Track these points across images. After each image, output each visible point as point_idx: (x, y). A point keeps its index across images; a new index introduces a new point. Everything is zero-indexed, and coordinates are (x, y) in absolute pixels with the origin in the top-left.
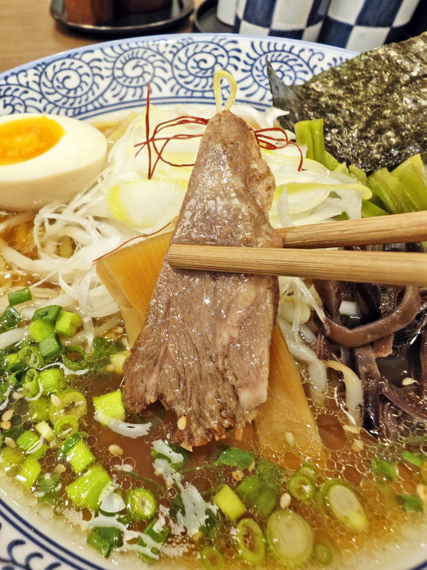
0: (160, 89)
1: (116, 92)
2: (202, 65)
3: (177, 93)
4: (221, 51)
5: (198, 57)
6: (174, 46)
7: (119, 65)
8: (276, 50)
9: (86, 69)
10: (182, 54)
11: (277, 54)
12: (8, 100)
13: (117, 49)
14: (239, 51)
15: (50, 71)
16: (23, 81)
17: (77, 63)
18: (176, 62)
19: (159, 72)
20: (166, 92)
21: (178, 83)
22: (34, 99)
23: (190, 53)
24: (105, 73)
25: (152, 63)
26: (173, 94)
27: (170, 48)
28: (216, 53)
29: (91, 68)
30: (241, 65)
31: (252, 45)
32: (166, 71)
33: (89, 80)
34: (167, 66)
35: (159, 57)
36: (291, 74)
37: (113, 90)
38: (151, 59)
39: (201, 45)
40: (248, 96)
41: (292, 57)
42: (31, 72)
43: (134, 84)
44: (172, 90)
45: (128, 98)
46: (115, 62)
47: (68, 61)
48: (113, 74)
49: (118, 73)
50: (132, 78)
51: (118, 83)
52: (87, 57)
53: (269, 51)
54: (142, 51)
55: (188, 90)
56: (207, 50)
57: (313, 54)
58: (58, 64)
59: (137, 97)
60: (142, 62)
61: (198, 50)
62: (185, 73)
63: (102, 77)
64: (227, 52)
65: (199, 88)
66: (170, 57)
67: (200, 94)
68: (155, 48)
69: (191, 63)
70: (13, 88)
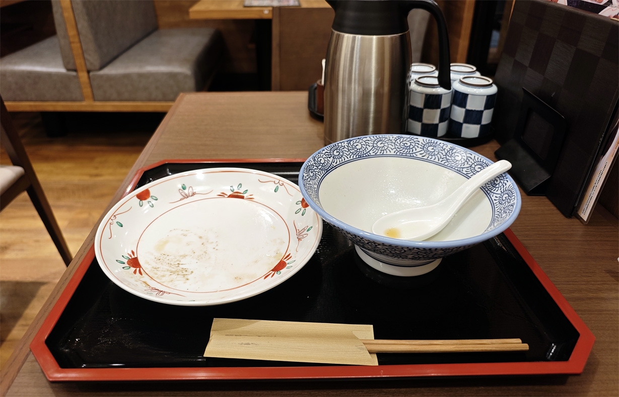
1: (374, 151)
4: (412, 141)
12: (338, 150)
13: (375, 137)
15: (352, 142)
16: (343, 145)
17: (361, 141)
18: (396, 143)
23: (401, 141)
26: (395, 154)
27: (394, 139)
28: (411, 141)
30: (420, 146)
32: (392, 146)
33: (365, 147)
34: (393, 144)
35: (390, 141)
38: (387, 142)
39: (405, 139)
40: (422, 156)
42: (346, 143)
43: (381, 149)
44: (395, 152)
47: (358, 140)
48: (373, 145)
51: (375, 148)
52: (365, 139)
55: (401, 153)
56: (407, 140)
58: (355, 140)
59: (381, 154)
60: (384, 142)
61: (404, 140)
62: (400, 147)
65: (405, 152)
66: (394, 141)
68: (388, 138)
69: (402, 144)
70: (340, 147)
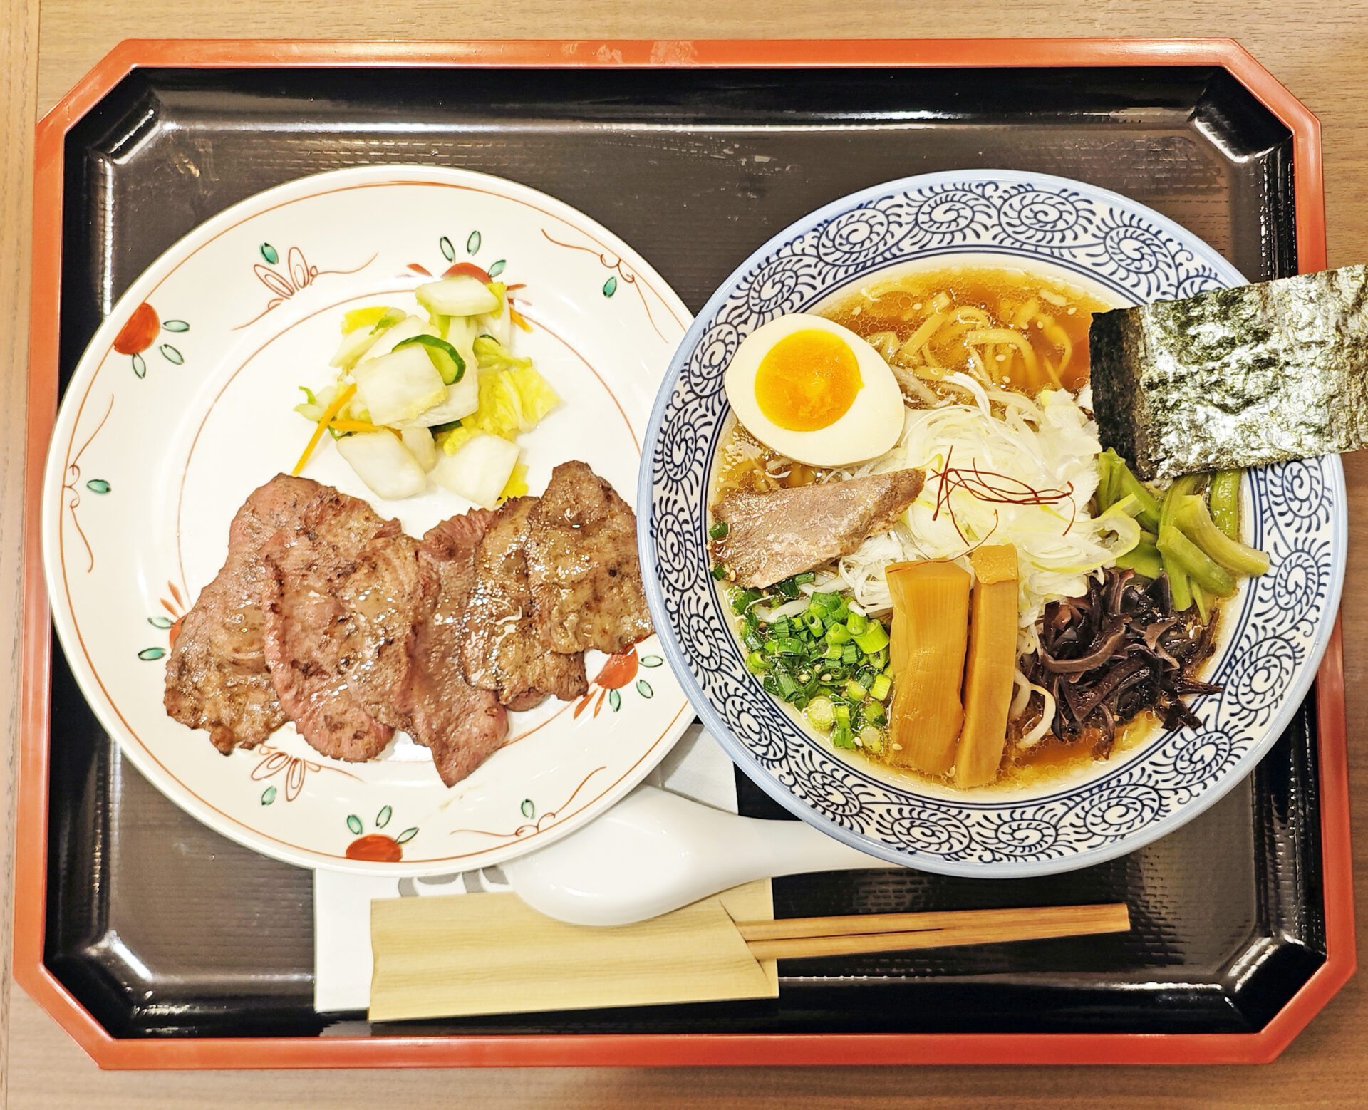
0: (978, 236)
1: (916, 239)
2: (1041, 216)
3: (1001, 241)
4: (1068, 208)
5: (1036, 208)
6: (1005, 191)
7: (926, 209)
8: (1138, 227)
9: (880, 218)
10: (1015, 201)
11: (1139, 232)
13: (925, 191)
14: (1093, 213)
15: (832, 228)
16: (798, 249)
18: (1006, 208)
19: (979, 217)
20: (986, 238)
21: (1004, 231)
23: (1027, 202)
24: (903, 220)
25: (972, 208)
26: (996, 242)
27: (1000, 193)
28: (1062, 207)
29: (888, 216)
30: (1092, 229)
31: (1111, 211)
32: (990, 217)
33: (882, 230)
34: (993, 212)
35: (982, 201)
36: (1153, 260)
37: (913, 237)
38: (972, 203)
39: (1042, 196)
40: (1095, 264)
41: (1156, 241)
43: (943, 229)
44: (994, 238)
45: (933, 244)
46: (921, 207)
47: (858, 213)
48: (916, 219)
49: (923, 218)
50: (942, 223)
51: (921, 228)
52: (885, 204)
53: (1131, 226)
54: (960, 194)
55: (1017, 240)
56: (1051, 202)
57: (1181, 250)
59: (944, 244)
60: (958, 206)
61: (1038, 199)
62: (1017, 222)
63: (900, 225)
64: (1077, 211)
65: (1032, 241)
66: (998, 202)
67: (1033, 248)
68: (978, 191)
69: (1026, 212)
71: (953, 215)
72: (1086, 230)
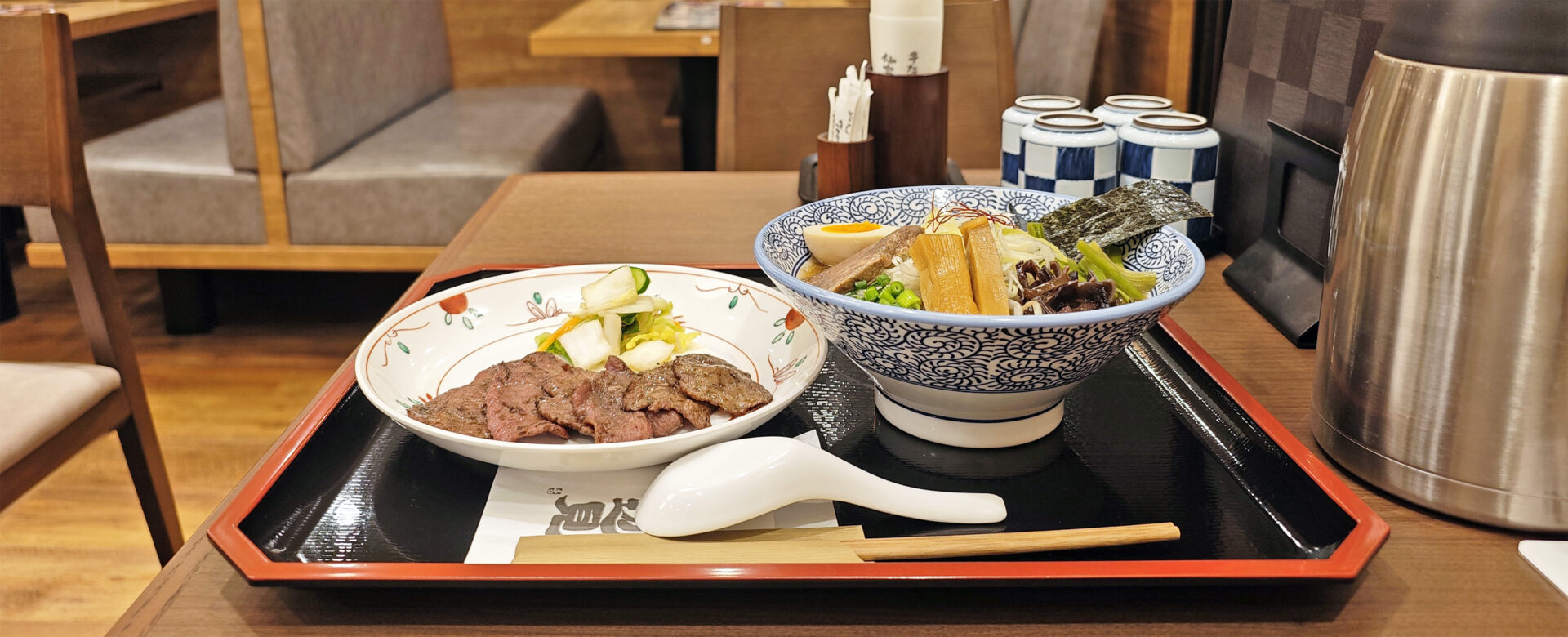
1: (904, 219)
2: (968, 205)
4: (982, 197)
5: (965, 200)
6: (946, 193)
7: (906, 202)
8: (1021, 197)
9: (882, 203)
10: (953, 198)
11: (1022, 199)
12: (829, 215)
13: (904, 192)
14: (995, 197)
15: (857, 201)
16: (839, 205)
22: (846, 217)
23: (959, 197)
24: (895, 206)
25: (930, 203)
27: (943, 194)
28: (978, 197)
29: (886, 202)
30: (997, 206)
31: (1004, 193)
33: (884, 210)
36: (1034, 211)
37: (902, 217)
39: (967, 193)
41: (1033, 200)
42: (845, 201)
43: (917, 214)
46: (903, 200)
47: (870, 197)
48: (902, 207)
49: (905, 207)
50: (916, 211)
51: (906, 213)
52: (883, 196)
53: (1017, 197)
54: (922, 194)
56: (971, 195)
57: (1047, 199)
58: (862, 198)
60: (923, 201)
61: (965, 195)
63: (894, 209)
64: (986, 197)
66: (943, 199)
68: (932, 193)
70: (833, 208)
71: (920, 207)
72: (995, 208)
